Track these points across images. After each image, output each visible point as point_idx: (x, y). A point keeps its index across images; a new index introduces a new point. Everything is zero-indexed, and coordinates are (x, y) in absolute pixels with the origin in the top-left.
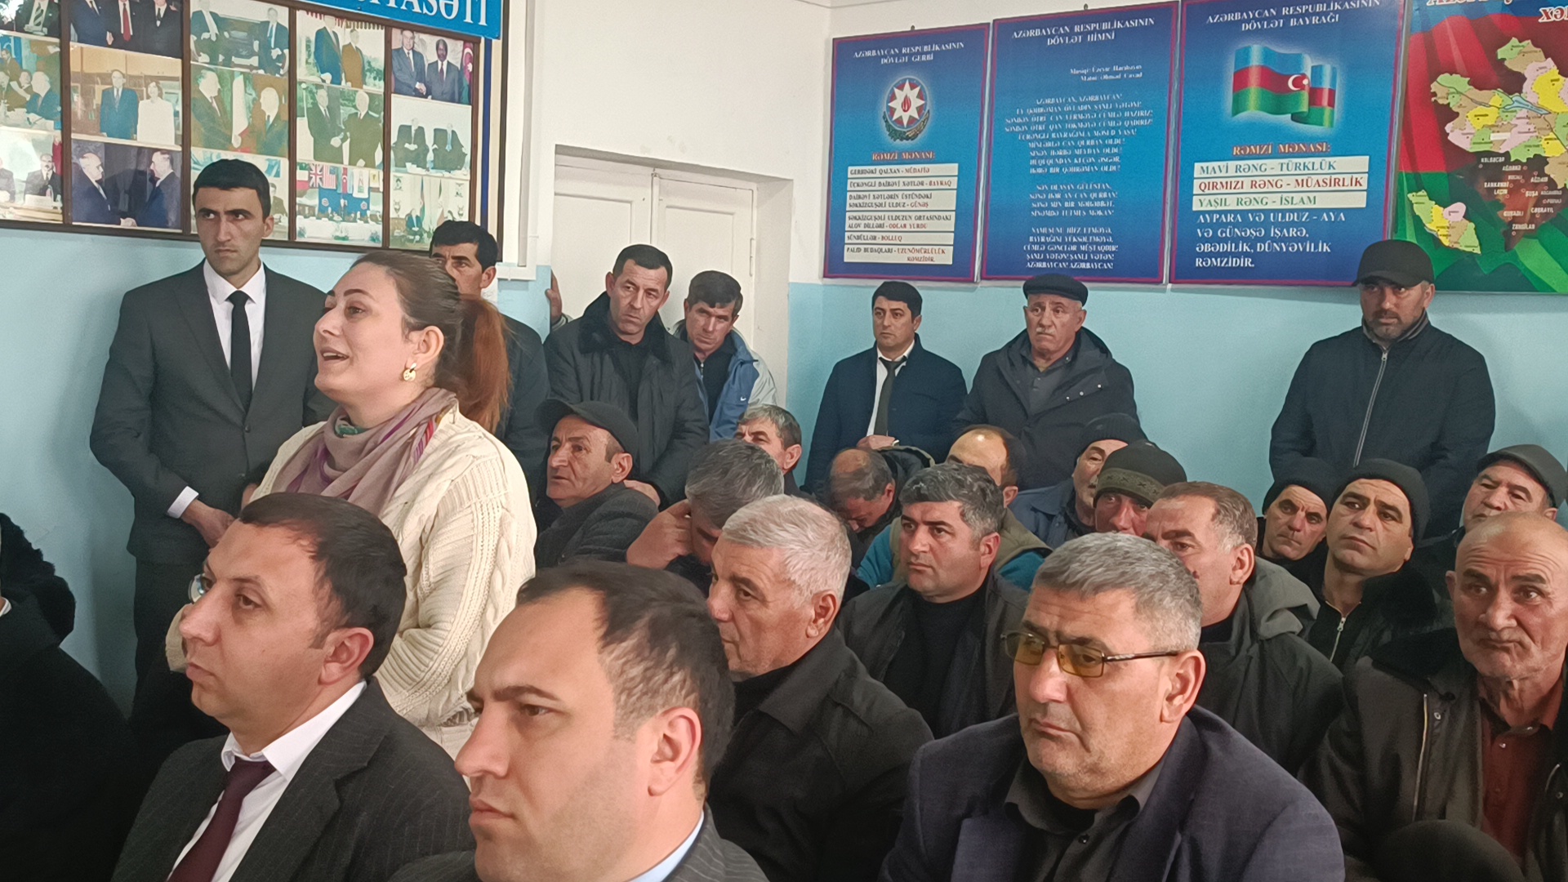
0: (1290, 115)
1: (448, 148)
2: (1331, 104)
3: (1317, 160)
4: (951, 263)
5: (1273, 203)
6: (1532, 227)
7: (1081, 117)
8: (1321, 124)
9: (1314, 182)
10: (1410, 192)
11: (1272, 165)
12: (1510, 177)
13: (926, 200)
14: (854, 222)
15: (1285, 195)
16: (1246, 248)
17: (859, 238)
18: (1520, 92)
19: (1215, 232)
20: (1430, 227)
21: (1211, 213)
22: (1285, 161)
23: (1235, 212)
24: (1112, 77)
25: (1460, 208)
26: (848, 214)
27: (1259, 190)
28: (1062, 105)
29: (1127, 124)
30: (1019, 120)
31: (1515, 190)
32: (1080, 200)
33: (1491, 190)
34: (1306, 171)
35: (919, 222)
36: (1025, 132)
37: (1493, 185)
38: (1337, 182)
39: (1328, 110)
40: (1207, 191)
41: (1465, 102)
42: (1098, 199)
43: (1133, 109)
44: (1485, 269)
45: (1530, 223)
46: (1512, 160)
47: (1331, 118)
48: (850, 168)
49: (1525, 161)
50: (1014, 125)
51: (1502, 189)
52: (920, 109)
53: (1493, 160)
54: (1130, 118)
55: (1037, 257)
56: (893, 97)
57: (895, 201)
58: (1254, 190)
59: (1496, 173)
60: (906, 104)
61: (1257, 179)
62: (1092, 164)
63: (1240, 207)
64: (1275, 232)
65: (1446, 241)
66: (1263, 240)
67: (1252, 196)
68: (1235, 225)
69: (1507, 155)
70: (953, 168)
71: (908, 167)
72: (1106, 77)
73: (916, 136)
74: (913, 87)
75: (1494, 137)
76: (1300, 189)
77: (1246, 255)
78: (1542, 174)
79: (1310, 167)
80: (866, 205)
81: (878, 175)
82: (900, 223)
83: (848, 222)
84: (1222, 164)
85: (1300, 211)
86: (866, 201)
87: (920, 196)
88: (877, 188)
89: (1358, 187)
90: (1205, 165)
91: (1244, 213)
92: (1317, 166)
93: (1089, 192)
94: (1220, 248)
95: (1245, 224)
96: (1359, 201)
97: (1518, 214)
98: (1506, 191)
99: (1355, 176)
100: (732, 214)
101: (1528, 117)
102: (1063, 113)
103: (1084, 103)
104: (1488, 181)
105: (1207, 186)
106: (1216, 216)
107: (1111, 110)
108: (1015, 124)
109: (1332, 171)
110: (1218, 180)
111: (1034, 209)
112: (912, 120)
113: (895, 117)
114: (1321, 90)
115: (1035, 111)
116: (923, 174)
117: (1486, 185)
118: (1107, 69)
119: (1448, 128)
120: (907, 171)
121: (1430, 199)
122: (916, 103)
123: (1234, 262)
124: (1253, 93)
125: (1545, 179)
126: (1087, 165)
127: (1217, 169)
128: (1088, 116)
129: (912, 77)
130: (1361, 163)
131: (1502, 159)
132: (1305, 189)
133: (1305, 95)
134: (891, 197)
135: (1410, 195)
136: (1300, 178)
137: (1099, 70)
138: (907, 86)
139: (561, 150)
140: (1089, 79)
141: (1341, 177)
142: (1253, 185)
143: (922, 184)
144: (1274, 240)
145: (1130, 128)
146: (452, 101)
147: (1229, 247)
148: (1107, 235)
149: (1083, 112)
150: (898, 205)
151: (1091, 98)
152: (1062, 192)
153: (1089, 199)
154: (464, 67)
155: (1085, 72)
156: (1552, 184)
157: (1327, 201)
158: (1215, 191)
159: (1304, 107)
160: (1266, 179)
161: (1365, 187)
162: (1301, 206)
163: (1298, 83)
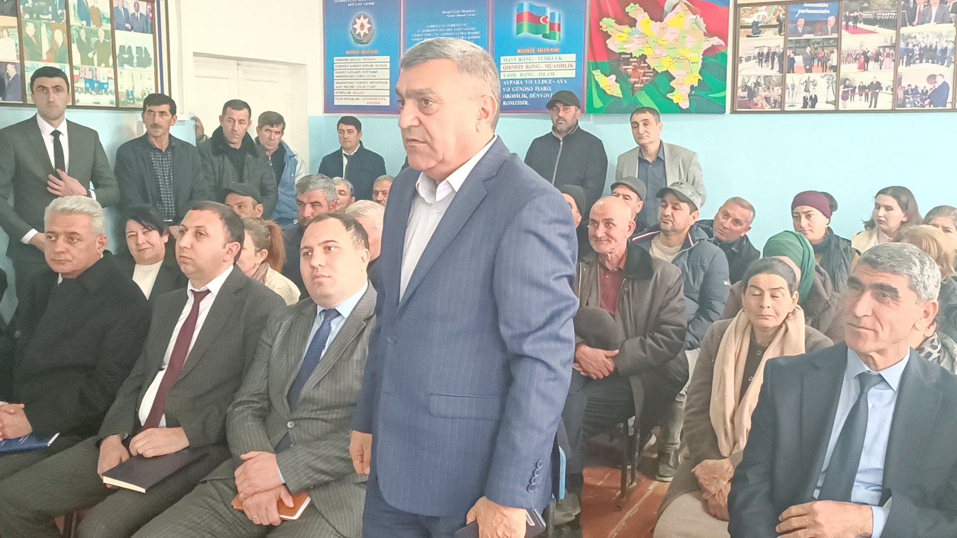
0: (541, 35)
1: (143, 56)
2: (559, 30)
3: (554, 56)
4: (388, 104)
5: (536, 75)
6: (642, 85)
7: (448, 34)
8: (555, 39)
9: (553, 65)
10: (593, 70)
11: (535, 58)
12: (633, 64)
13: (374, 74)
14: (339, 85)
15: (541, 72)
16: (525, 96)
17: (342, 93)
18: (635, 26)
19: (511, 89)
20: (602, 85)
21: (509, 80)
22: (540, 56)
23: (520, 80)
24: (461, 15)
25: (613, 77)
26: (335, 81)
27: (529, 69)
28: (438, 28)
30: (418, 35)
31: (635, 69)
33: (626, 69)
34: (549, 61)
35: (372, 85)
37: (626, 67)
38: (563, 66)
39: (558, 33)
40: (507, 70)
41: (614, 30)
43: (472, 31)
44: (626, 104)
45: (641, 84)
46: (633, 56)
47: (560, 36)
48: (335, 58)
49: (638, 56)
51: (630, 69)
52: (369, 29)
53: (626, 56)
54: (470, 35)
56: (355, 23)
57: (359, 74)
58: (527, 69)
59: (627, 62)
60: (362, 26)
61: (529, 64)
63: (522, 77)
64: (538, 89)
65: (608, 92)
66: (532, 92)
67: (527, 72)
68: (520, 85)
69: (631, 54)
70: (387, 58)
71: (365, 57)
72: (458, 15)
73: (367, 42)
74: (365, 18)
75: (626, 46)
76: (547, 69)
77: (525, 99)
78: (645, 63)
79: (551, 59)
80: (345, 76)
81: (349, 61)
82: (362, 85)
83: (335, 85)
84: (513, 57)
85: (548, 79)
86: (344, 74)
87: (372, 72)
88: (349, 68)
89: (572, 68)
90: (505, 57)
91: (523, 80)
92: (554, 58)
94: (514, 96)
95: (524, 85)
96: (572, 74)
97: (637, 80)
98: (631, 70)
99: (570, 63)
100: (276, 82)
101: (639, 38)
102: (439, 32)
103: (449, 28)
104: (624, 65)
105: (507, 67)
106: (511, 82)
107: (461, 31)
108: (416, 37)
109: (560, 61)
110: (512, 65)
112: (365, 34)
113: (357, 33)
114: (554, 24)
115: (426, 31)
116: (372, 61)
117: (624, 67)
118: (459, 12)
119: (607, 42)
120: (364, 59)
121: (602, 73)
122: (367, 26)
123: (520, 103)
124: (526, 24)
125: (646, 65)
127: (511, 60)
128: (451, 34)
129: (364, 13)
130: (572, 57)
131: (629, 56)
132: (549, 69)
133: (548, 26)
134: (357, 72)
135: (593, 72)
136: (547, 64)
137: (455, 12)
138: (362, 17)
139: (195, 54)
140: (451, 16)
141: (564, 63)
142: (527, 67)
143: (372, 66)
144: (537, 92)
146: (143, 32)
147: (518, 96)
149: (449, 32)
150: (361, 76)
151: (452, 25)
154: (148, 15)
155: (449, 12)
156: (649, 67)
157: (558, 74)
158: (510, 70)
159: (548, 32)
160: (532, 64)
161: (574, 68)
162: (548, 77)
163: (544, 20)
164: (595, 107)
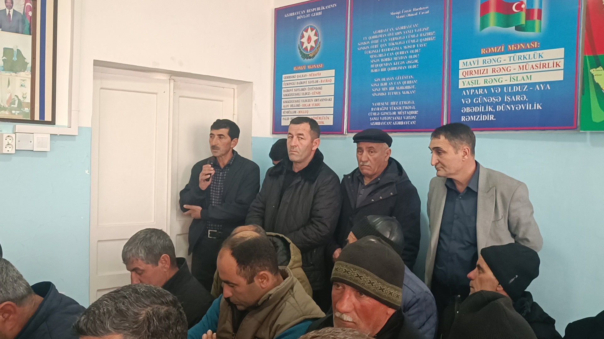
0: (514, 27)
1: (15, 59)
2: (539, 18)
3: (532, 53)
4: (332, 124)
5: (506, 80)
7: (397, 39)
8: (533, 31)
9: (530, 66)
10: (591, 69)
11: (504, 58)
13: (319, 91)
14: (286, 104)
15: (512, 76)
16: (490, 109)
17: (288, 112)
19: (472, 101)
21: (469, 89)
22: (512, 55)
23: (483, 88)
24: (412, 15)
26: (283, 100)
27: (497, 74)
28: (386, 33)
29: (421, 40)
30: (365, 43)
34: (525, 60)
35: (317, 103)
36: (368, 50)
38: (544, 66)
39: (537, 22)
40: (467, 76)
42: (407, 85)
43: (425, 32)
47: (539, 27)
48: (283, 76)
50: (363, 46)
52: (316, 42)
54: (423, 37)
55: (375, 119)
56: (303, 36)
57: (304, 92)
58: (494, 74)
60: (309, 39)
61: (496, 67)
62: (403, 65)
63: (486, 85)
64: (507, 98)
66: (500, 104)
67: (493, 78)
68: (484, 95)
70: (332, 72)
71: (310, 73)
72: (409, 15)
73: (314, 56)
74: (312, 30)
76: (521, 71)
77: (491, 113)
79: (527, 57)
80: (291, 95)
81: (296, 78)
82: (307, 103)
83: (283, 104)
84: (474, 59)
85: (522, 85)
86: (291, 92)
87: (317, 89)
88: (296, 85)
89: (558, 68)
90: (465, 61)
91: (488, 88)
92: (532, 56)
93: (401, 81)
94: (475, 109)
95: (490, 94)
96: (559, 76)
99: (555, 61)
100: (222, 101)
102: (387, 38)
103: (398, 31)
105: (467, 73)
106: (472, 91)
107: (412, 34)
109: (541, 59)
110: (473, 70)
111: (373, 92)
112: (312, 48)
113: (304, 47)
114: (533, 10)
115: (373, 37)
116: (318, 76)
118: (410, 11)
120: (310, 75)
122: (314, 38)
123: (484, 118)
124: (492, 16)
126: (400, 65)
127: (472, 63)
128: (400, 38)
129: (312, 25)
130: (559, 53)
132: (525, 71)
133: (523, 14)
134: (303, 90)
135: (592, 71)
136: (521, 65)
137: (406, 11)
138: (309, 30)
139: (97, 63)
140: (401, 17)
141: (547, 62)
142: (493, 71)
143: (317, 82)
144: (507, 103)
145: (423, 42)
146: (17, 32)
147: (481, 109)
148: (411, 105)
149: (398, 36)
150: (306, 94)
151: (402, 28)
152: (388, 82)
153: (402, 85)
154: (25, 14)
155: (398, 13)
157: (537, 78)
158: (472, 76)
159: (523, 21)
160: (501, 67)
161: (562, 67)
162: (523, 82)
163: (519, 7)
164: (594, 120)
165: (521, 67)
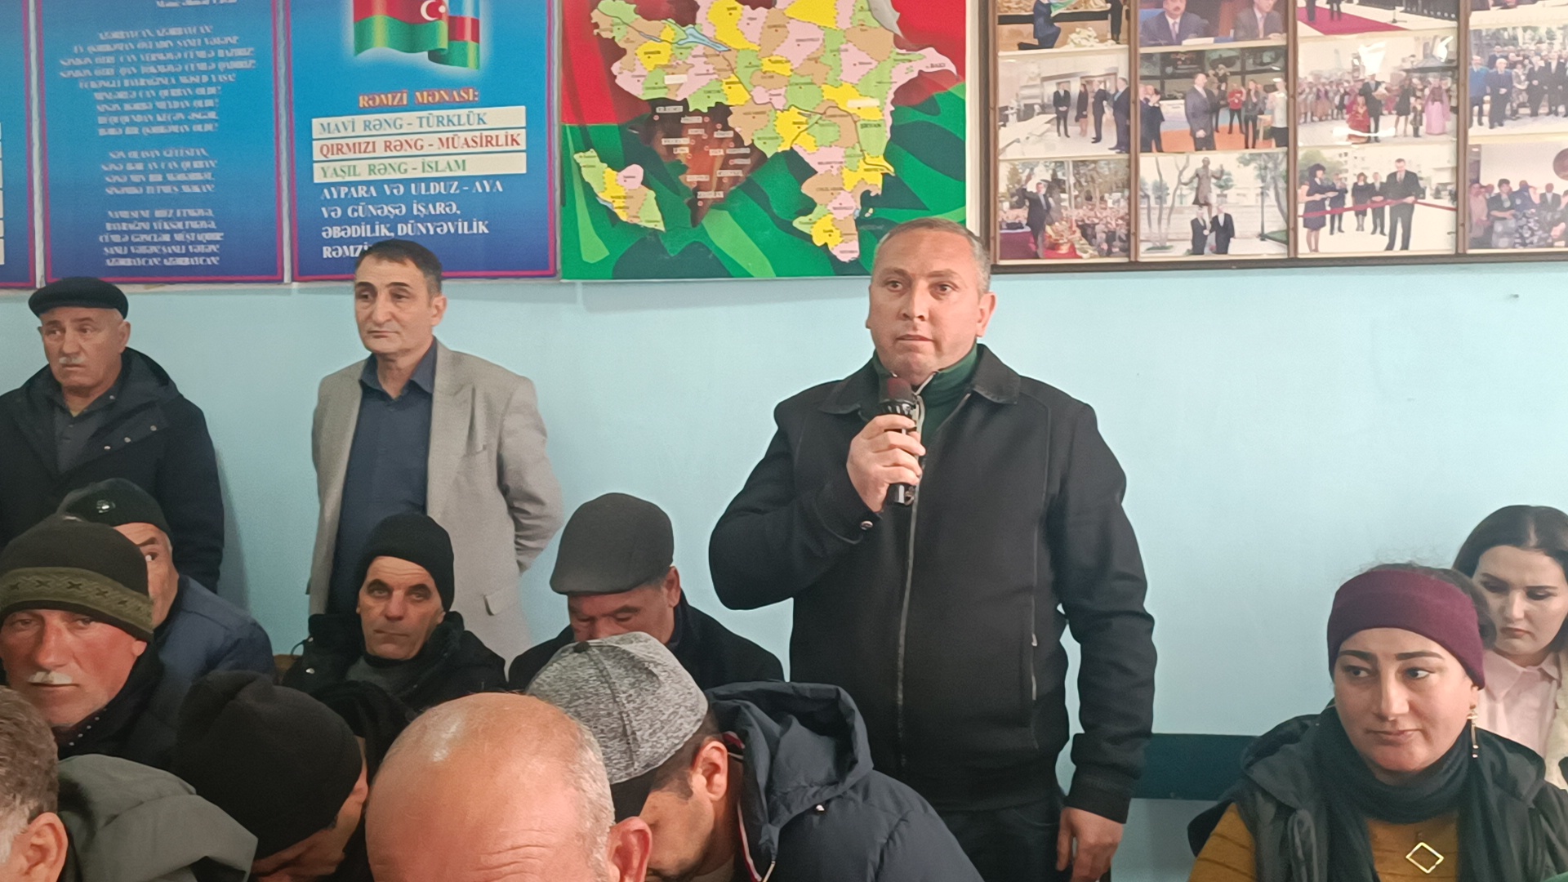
0: (426, 54)
2: (476, 38)
3: (464, 112)
5: (413, 170)
6: (721, 195)
7: (161, 57)
8: (465, 65)
9: (463, 141)
10: (576, 152)
11: (409, 120)
12: (691, 132)
15: (427, 160)
16: (384, 231)
18: (694, 23)
19: (344, 212)
20: (604, 197)
21: (337, 185)
22: (425, 114)
23: (368, 183)
24: (197, 3)
25: (636, 171)
27: (395, 153)
28: (134, 41)
29: (222, 66)
30: (78, 62)
31: (698, 147)
32: (170, 171)
33: (670, 148)
34: (451, 127)
36: (87, 79)
37: (672, 141)
38: (489, 141)
40: (331, 157)
41: (634, 35)
42: (192, 170)
43: (229, 46)
44: (673, 249)
45: (718, 190)
46: (691, 110)
47: (476, 56)
49: (705, 110)
51: (683, 146)
53: (670, 109)
54: (226, 59)
55: (119, 250)
58: (389, 154)
59: (674, 126)
61: (392, 139)
62: (179, 123)
63: (373, 177)
64: (418, 208)
65: (623, 216)
66: (404, 220)
67: (387, 162)
68: (370, 200)
69: (684, 103)
72: (189, 3)
75: (669, 80)
76: (444, 150)
78: (726, 128)
79: (455, 120)
84: (348, 119)
85: (447, 180)
89: (516, 148)
90: (325, 120)
91: (377, 184)
92: (464, 120)
93: (179, 160)
94: (353, 232)
95: (382, 199)
96: (517, 164)
97: (704, 178)
98: (687, 150)
99: (510, 132)
101: (706, 56)
102: (137, 52)
103: (165, 38)
104: (668, 136)
105: (330, 149)
106: (344, 190)
107: (199, 48)
108: (73, 68)
109: (482, 126)
110: (344, 141)
111: (109, 185)
114: (462, 20)
115: (99, 48)
117: (665, 142)
119: (616, 68)
121: (602, 161)
124: (380, 23)
125: (730, 134)
126: (175, 123)
127: (341, 127)
128: (170, 56)
130: (516, 115)
131: (680, 109)
132: (451, 150)
133: (443, 27)
135: (576, 156)
136: (444, 136)
140: (168, 4)
141: (493, 133)
142: (387, 147)
144: (418, 219)
145: (227, 71)
147: (365, 231)
148: (206, 219)
149: (164, 51)
151: (173, 32)
152: (145, 161)
153: (180, 170)
156: (738, 140)
157: (478, 166)
158: (341, 156)
159: (443, 42)
160: (403, 138)
161: (523, 147)
162: (448, 174)
163: (433, 10)
164: (585, 258)
165: (444, 140)
